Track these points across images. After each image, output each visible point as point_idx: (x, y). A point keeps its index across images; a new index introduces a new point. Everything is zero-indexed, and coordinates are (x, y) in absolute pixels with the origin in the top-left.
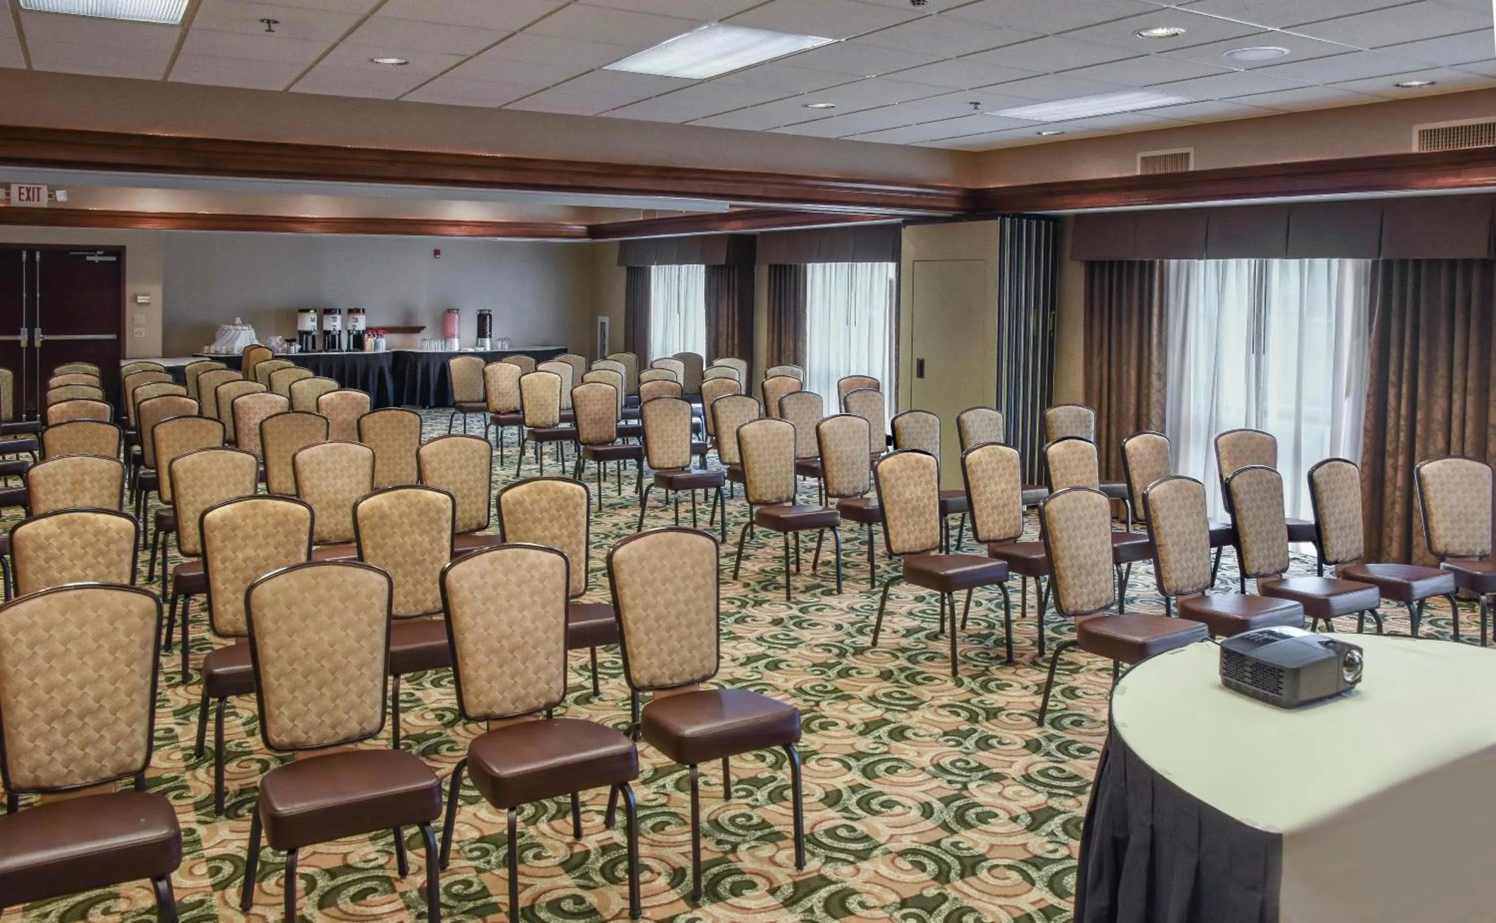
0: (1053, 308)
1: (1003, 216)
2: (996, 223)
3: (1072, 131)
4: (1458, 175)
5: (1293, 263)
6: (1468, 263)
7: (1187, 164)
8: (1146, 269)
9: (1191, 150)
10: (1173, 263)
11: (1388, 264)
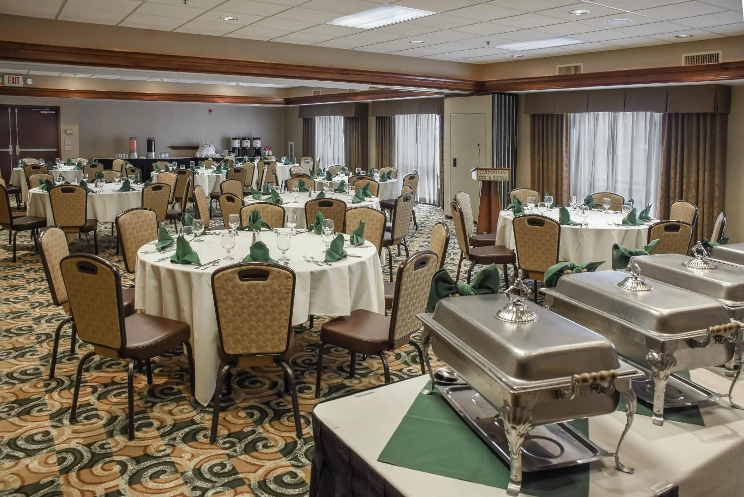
0: (516, 135)
1: (494, 94)
2: (491, 97)
3: (527, 55)
4: (702, 76)
5: (629, 114)
6: (705, 114)
7: (580, 70)
8: (560, 118)
9: (582, 64)
10: (572, 115)
11: (670, 115)
